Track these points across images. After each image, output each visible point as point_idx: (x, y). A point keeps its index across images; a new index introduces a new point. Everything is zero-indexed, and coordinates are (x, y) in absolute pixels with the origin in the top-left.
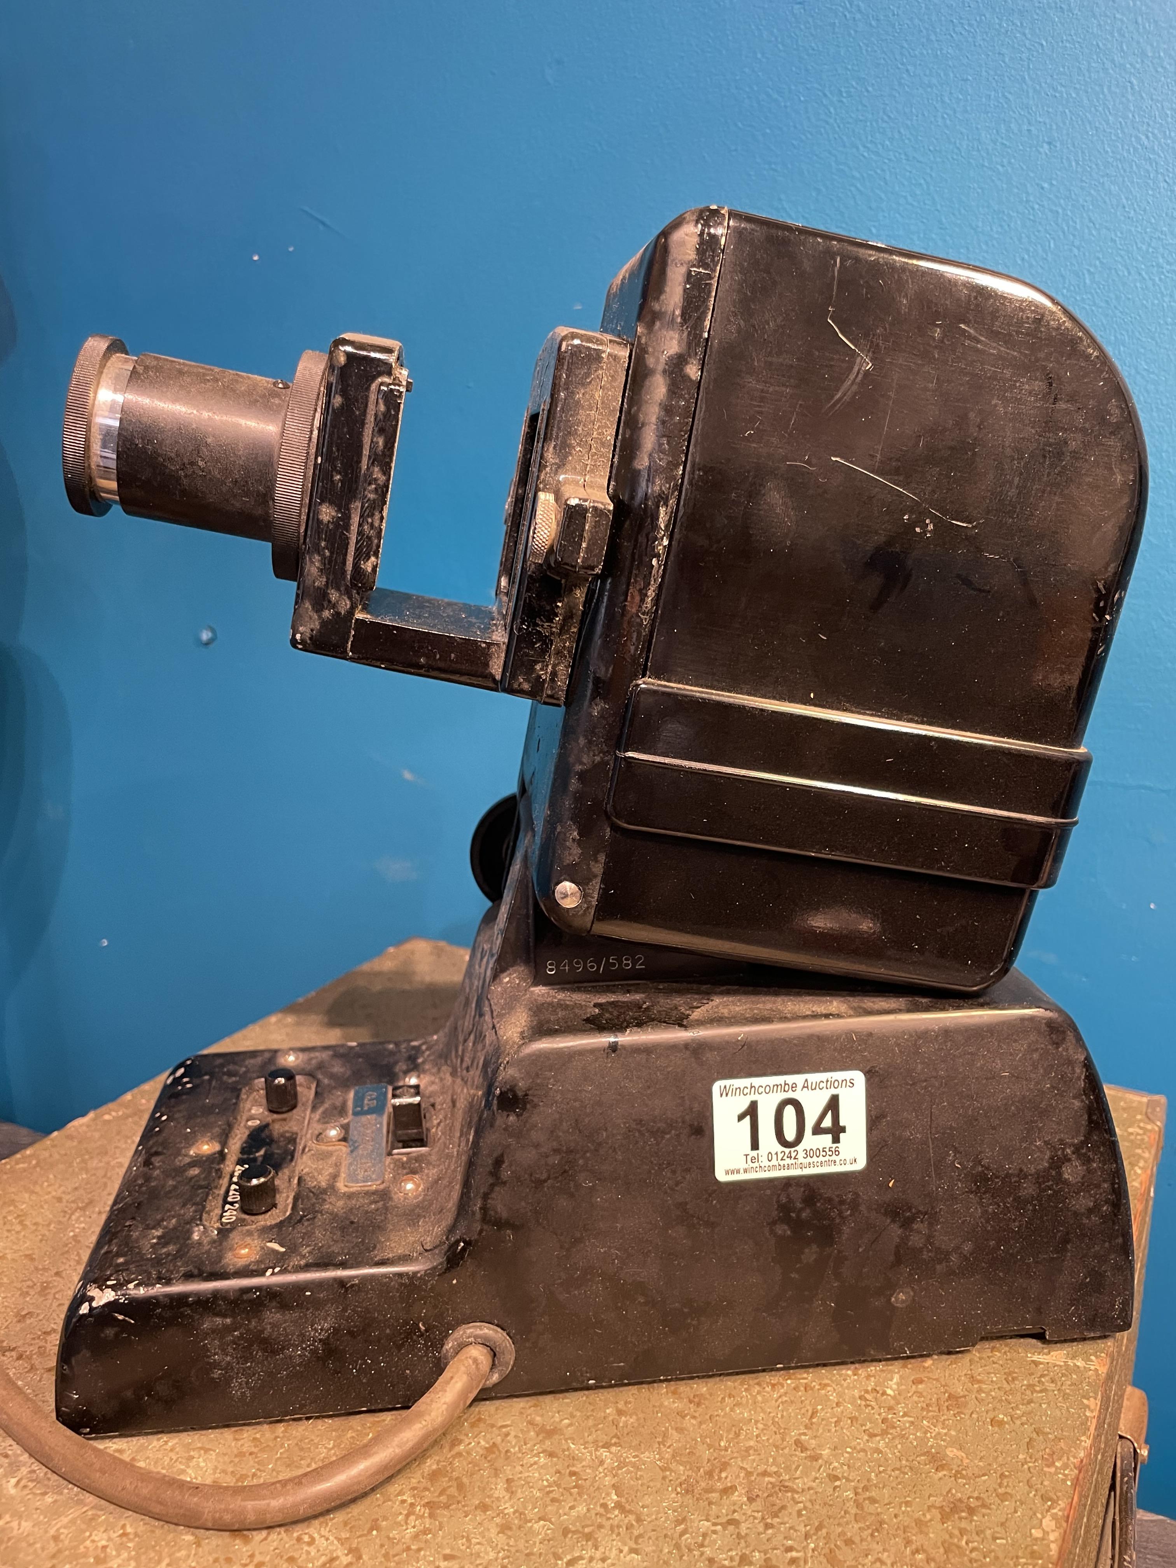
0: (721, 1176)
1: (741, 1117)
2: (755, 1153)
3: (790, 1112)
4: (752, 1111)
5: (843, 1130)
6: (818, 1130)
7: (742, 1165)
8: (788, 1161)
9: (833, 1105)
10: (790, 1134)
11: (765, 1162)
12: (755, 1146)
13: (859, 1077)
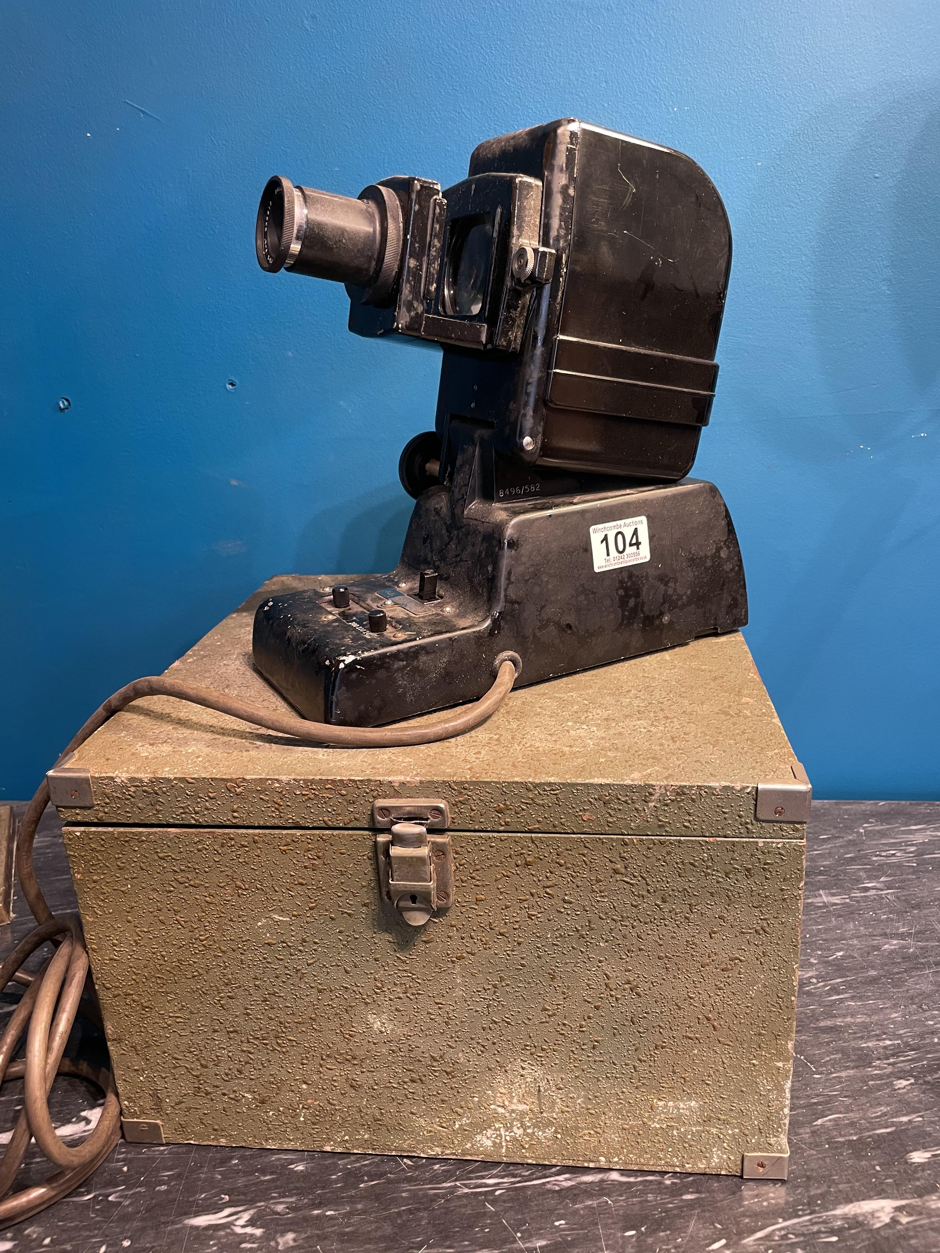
0: (597, 570)
1: (602, 542)
2: (608, 558)
3: (620, 537)
4: (605, 539)
5: (640, 543)
6: (631, 545)
7: (604, 564)
8: (621, 560)
9: (635, 532)
10: (621, 548)
11: (613, 562)
12: (608, 555)
13: (644, 519)
